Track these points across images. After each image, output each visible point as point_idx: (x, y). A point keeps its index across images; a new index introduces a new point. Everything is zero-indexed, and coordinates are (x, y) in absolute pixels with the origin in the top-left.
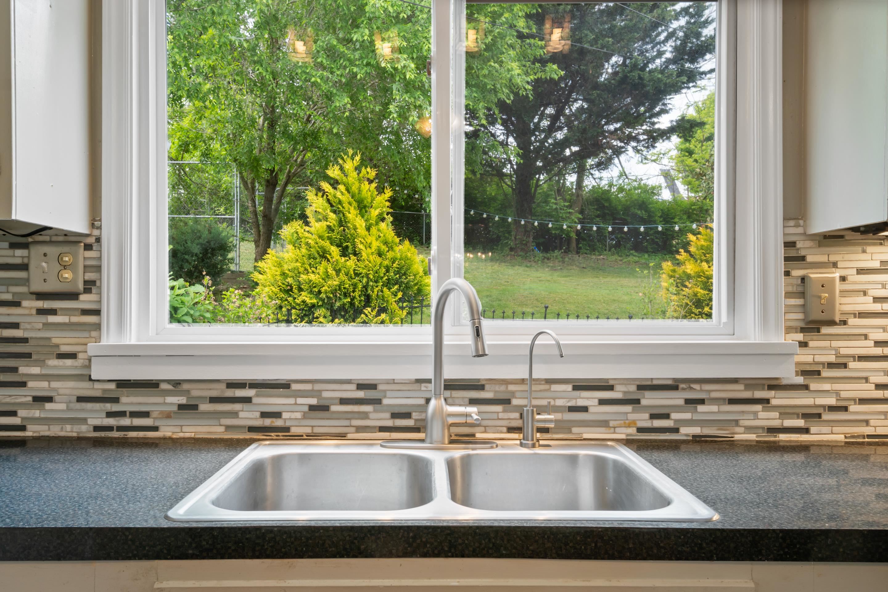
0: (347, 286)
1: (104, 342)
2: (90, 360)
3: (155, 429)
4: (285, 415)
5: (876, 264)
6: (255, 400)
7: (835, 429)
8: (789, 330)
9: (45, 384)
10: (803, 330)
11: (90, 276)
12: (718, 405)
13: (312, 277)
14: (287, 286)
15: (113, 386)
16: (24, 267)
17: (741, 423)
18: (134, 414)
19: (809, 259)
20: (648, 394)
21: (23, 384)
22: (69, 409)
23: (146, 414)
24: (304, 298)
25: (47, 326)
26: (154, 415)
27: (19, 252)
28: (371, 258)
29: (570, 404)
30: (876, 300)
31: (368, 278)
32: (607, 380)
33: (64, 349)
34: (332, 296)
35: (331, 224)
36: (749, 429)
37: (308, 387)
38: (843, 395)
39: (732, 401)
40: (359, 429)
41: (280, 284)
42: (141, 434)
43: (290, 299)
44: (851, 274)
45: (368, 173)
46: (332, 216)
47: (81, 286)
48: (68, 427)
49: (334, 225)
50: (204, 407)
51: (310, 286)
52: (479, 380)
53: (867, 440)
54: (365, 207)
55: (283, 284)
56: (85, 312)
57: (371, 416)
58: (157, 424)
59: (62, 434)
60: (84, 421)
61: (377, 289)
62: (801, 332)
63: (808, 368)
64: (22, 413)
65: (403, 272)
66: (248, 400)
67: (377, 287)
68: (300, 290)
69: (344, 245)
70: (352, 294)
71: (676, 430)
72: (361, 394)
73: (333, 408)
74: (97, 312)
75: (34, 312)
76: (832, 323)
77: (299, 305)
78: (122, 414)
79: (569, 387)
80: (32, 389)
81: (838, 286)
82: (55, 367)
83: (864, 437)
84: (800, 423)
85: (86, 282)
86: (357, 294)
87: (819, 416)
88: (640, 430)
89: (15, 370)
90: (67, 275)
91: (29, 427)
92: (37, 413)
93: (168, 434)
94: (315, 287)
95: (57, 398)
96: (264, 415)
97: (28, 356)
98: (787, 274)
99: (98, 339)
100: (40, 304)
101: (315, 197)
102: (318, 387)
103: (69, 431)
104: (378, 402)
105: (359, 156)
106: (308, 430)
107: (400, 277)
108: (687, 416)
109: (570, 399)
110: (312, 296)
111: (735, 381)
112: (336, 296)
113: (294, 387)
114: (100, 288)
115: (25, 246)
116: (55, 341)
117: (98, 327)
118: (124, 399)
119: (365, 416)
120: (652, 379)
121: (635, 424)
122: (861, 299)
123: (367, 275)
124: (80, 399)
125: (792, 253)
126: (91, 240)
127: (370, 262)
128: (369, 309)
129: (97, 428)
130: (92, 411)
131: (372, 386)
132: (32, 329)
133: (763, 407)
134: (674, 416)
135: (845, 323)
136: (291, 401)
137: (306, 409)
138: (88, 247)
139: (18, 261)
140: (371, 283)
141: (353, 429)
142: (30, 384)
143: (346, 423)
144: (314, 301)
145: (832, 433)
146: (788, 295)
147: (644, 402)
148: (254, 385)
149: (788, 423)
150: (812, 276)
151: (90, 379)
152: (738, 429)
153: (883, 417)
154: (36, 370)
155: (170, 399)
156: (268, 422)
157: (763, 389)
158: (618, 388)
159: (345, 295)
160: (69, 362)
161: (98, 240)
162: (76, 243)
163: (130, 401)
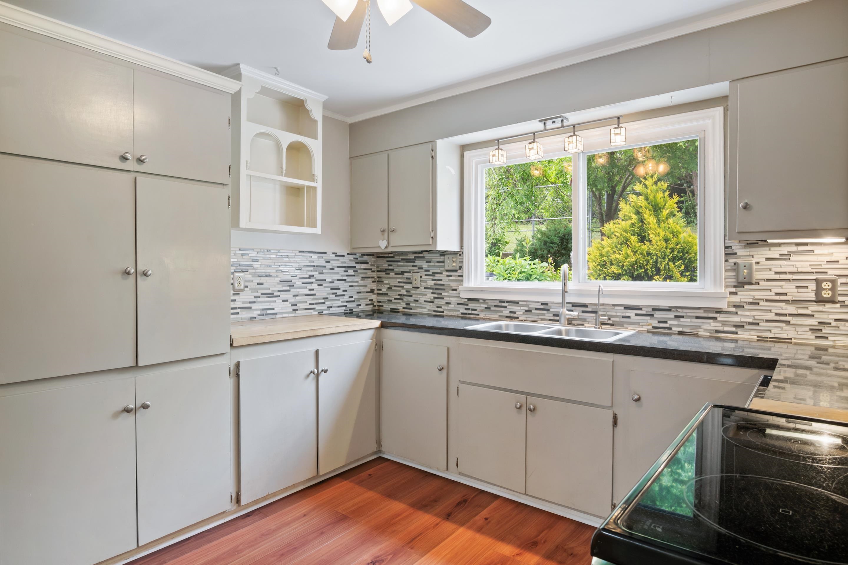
0: (641, 261)
1: (464, 286)
2: (460, 292)
3: (478, 315)
4: (517, 313)
5: (777, 256)
6: (508, 307)
7: (752, 333)
8: (727, 287)
9: (449, 299)
10: (735, 287)
11: (460, 265)
12: (691, 319)
13: (618, 256)
14: (604, 262)
15: (466, 300)
16: (443, 262)
17: (702, 327)
18: (473, 310)
19: (738, 254)
20: (657, 312)
21: (443, 298)
22: (455, 307)
23: (475, 310)
24: (613, 269)
25: (450, 280)
26: (478, 310)
27: (442, 257)
28: (659, 243)
29: (623, 315)
30: (776, 273)
31: (657, 256)
32: (639, 306)
33: (454, 288)
34: (631, 268)
35: (633, 222)
36: (706, 330)
37: (524, 303)
38: (756, 317)
39: (697, 318)
40: (542, 320)
41: (599, 261)
42: (474, 316)
43: (605, 270)
44: (762, 261)
45: (662, 185)
46: (634, 216)
47: (458, 268)
48: (455, 313)
49: (635, 222)
50: (492, 308)
51: (617, 262)
52: (585, 303)
53: (769, 339)
54: (660, 208)
55: (601, 261)
56: (459, 276)
57: (546, 315)
58: (479, 313)
59: (453, 315)
60: (459, 311)
61: (664, 263)
62: (734, 288)
63: (738, 304)
64: (443, 307)
65: (686, 251)
66: (505, 307)
67: (664, 262)
68: (612, 264)
69: (643, 235)
70: (645, 267)
71: (670, 329)
72: (542, 307)
73: (533, 311)
74: (462, 276)
75: (446, 276)
76: (751, 284)
77: (611, 273)
78: (469, 309)
79: (623, 308)
80: (445, 300)
81: (755, 266)
82: (451, 293)
83: (767, 338)
84: (733, 329)
86: (649, 267)
87: (743, 326)
88: (654, 327)
89: (441, 294)
90: (454, 264)
91: (445, 312)
92: (446, 308)
93: (482, 317)
94: (620, 262)
95: (452, 303)
96: (511, 312)
97: (444, 289)
98: (726, 261)
99: (462, 285)
100: (447, 273)
101: (625, 205)
102: (528, 303)
103: (455, 314)
104: (548, 310)
105: (657, 175)
106: (525, 319)
107: (684, 255)
108: (676, 323)
109: (623, 313)
110: (619, 268)
111: (699, 308)
112: (634, 268)
113: (520, 303)
114: (463, 268)
115: (443, 255)
116: (451, 285)
117: (462, 281)
118: (470, 305)
119: (544, 315)
120: (659, 306)
121: (651, 325)
122: (768, 272)
123: (656, 255)
124: (458, 304)
125: (730, 251)
126: (461, 253)
127: (658, 246)
128: (658, 277)
129: (462, 314)
130: (461, 308)
131: (546, 304)
132: (446, 281)
133: (713, 321)
134: (669, 322)
135: (758, 284)
136: (519, 308)
137: (524, 311)
138: (460, 255)
139: (442, 260)
140: (660, 260)
141: (540, 319)
142: (445, 298)
143: (537, 317)
144: (620, 271)
145: (750, 335)
146: (726, 271)
147: (655, 316)
148: (507, 302)
149: (726, 329)
150: (739, 262)
151: (460, 298)
152: (700, 330)
153: (780, 329)
154: (446, 294)
155: (482, 305)
156: (512, 315)
157: (714, 313)
158: (643, 309)
159: (641, 267)
160: (455, 292)
161: (463, 253)
162: (457, 254)
163: (471, 305)
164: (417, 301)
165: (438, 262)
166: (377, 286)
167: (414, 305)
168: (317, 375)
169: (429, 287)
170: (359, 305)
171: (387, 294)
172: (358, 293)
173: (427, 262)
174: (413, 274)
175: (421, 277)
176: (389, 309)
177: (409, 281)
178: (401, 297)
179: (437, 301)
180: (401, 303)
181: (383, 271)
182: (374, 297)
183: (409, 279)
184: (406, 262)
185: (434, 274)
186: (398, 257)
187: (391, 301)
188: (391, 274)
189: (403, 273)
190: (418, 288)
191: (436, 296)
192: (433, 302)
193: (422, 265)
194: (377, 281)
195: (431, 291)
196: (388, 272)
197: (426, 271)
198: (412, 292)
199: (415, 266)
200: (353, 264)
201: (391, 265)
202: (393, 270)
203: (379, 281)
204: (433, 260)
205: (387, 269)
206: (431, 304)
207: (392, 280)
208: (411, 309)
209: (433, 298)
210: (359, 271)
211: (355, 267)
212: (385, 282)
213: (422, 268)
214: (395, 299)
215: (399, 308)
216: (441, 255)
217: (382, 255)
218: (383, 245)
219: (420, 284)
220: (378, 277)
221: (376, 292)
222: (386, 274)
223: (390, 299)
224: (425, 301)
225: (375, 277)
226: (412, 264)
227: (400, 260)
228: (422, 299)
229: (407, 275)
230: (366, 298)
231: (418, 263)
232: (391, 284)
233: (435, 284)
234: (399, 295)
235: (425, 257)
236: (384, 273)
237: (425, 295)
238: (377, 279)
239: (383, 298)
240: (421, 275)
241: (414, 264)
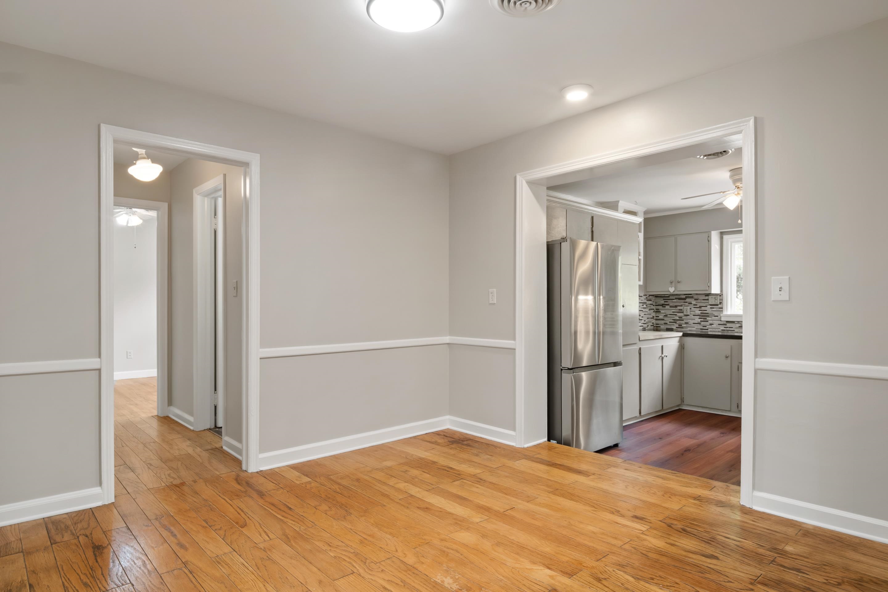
1: (724, 314)
2: (721, 317)
9: (712, 321)
11: (720, 301)
15: (725, 322)
16: (708, 300)
18: (730, 328)
21: (708, 321)
22: (716, 326)
23: (732, 328)
25: (712, 311)
27: (707, 297)
33: (716, 315)
42: (731, 331)
47: (719, 303)
48: (716, 329)
56: (720, 308)
58: (734, 329)
59: (715, 331)
60: (719, 328)
74: (722, 308)
78: (727, 327)
80: (709, 322)
82: (714, 318)
85: (720, 302)
89: (706, 319)
90: (716, 301)
92: (710, 327)
97: (709, 316)
99: (722, 313)
100: (711, 307)
114: (723, 303)
115: (708, 296)
116: (714, 313)
117: (722, 311)
118: (727, 325)
124: (719, 324)
126: (720, 295)
129: (722, 330)
130: (721, 327)
132: (709, 311)
138: (720, 296)
139: (706, 299)
142: (709, 321)
151: (721, 321)
154: (710, 319)
155: (737, 325)
160: (716, 317)
161: (722, 294)
162: (718, 295)
163: (729, 325)
164: (688, 323)
165: (703, 300)
166: (656, 315)
167: (685, 325)
168: (662, 358)
169: (697, 315)
170: (648, 326)
171: (664, 319)
172: (648, 318)
173: (695, 300)
174: (685, 307)
175: (690, 309)
176: (665, 328)
177: (681, 311)
178: (675, 321)
179: (702, 323)
180: (675, 325)
181: (661, 305)
182: (654, 321)
183: (682, 310)
184: (679, 300)
185: (700, 307)
186: (672, 297)
187: (667, 323)
188: (666, 307)
189: (676, 306)
190: (688, 315)
191: (702, 320)
192: (700, 324)
193: (691, 302)
194: (656, 312)
195: (699, 317)
196: (664, 306)
197: (694, 305)
198: (683, 318)
199: (686, 302)
200: (645, 301)
201: (667, 302)
202: (668, 304)
203: (658, 311)
204: (700, 298)
205: (663, 304)
206: (699, 325)
207: (667, 310)
208: (683, 328)
209: (700, 321)
210: (648, 305)
211: (646, 303)
212: (661, 312)
213: (691, 304)
214: (670, 322)
215: (673, 328)
216: (706, 296)
217: (660, 296)
218: (672, 290)
219: (690, 313)
220: (656, 309)
221: (655, 318)
222: (663, 307)
223: (666, 322)
224: (694, 323)
225: (655, 309)
226: (683, 301)
227: (674, 298)
228: (691, 322)
229: (679, 308)
230: (651, 322)
231: (688, 300)
232: (667, 313)
233: (701, 313)
234: (673, 320)
235: (694, 297)
236: (661, 307)
237: (694, 319)
238: (656, 310)
239: (660, 322)
240: (691, 307)
241: (685, 301)
